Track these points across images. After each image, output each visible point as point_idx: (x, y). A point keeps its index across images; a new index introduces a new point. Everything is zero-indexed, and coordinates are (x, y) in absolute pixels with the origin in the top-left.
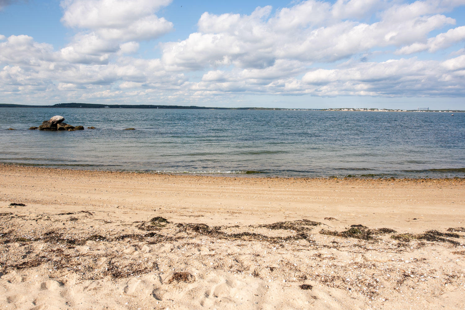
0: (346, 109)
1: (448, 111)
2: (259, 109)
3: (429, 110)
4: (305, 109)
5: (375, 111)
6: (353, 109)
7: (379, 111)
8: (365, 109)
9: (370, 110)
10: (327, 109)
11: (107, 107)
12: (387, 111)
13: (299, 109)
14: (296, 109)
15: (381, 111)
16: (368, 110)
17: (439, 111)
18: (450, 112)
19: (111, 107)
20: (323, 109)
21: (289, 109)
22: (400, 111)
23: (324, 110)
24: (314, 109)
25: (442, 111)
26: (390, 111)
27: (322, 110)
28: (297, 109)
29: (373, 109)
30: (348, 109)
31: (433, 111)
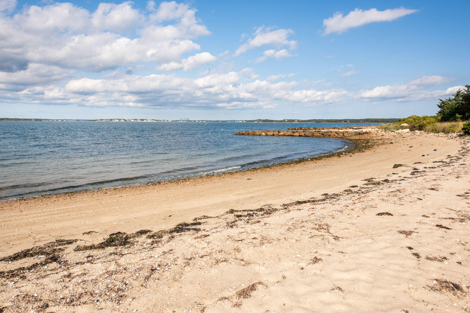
0: (117, 119)
1: (203, 121)
2: (12, 119)
3: (189, 120)
4: (72, 120)
5: (145, 121)
6: (124, 120)
7: (149, 121)
8: (135, 120)
9: (140, 121)
10: (97, 120)
12: (155, 121)
13: (65, 120)
14: (61, 120)
15: (150, 121)
16: (139, 121)
17: (196, 121)
18: (204, 122)
20: (93, 119)
21: (53, 120)
22: (166, 121)
24: (82, 120)
25: (198, 121)
26: (158, 121)
28: (63, 120)
29: (143, 120)
30: (119, 120)
31: (192, 121)
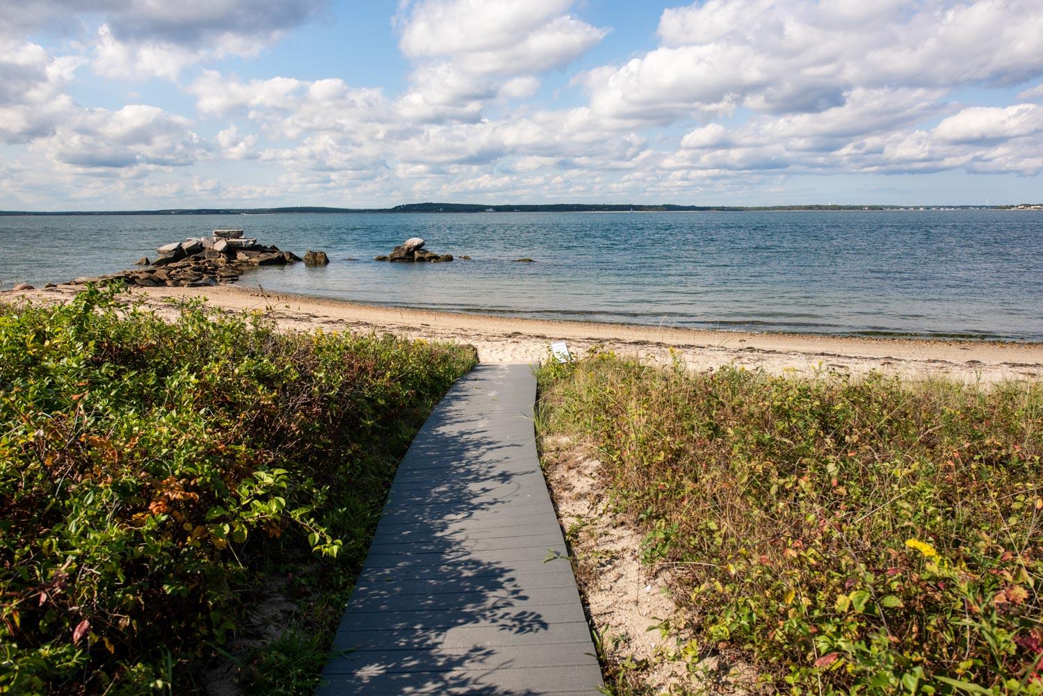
2: (827, 208)
4: (951, 207)
10: (1013, 206)
11: (491, 210)
14: (925, 208)
19: (498, 209)
20: (1004, 204)
23: (1007, 207)
24: (975, 207)
27: (1000, 207)
28: (928, 208)
